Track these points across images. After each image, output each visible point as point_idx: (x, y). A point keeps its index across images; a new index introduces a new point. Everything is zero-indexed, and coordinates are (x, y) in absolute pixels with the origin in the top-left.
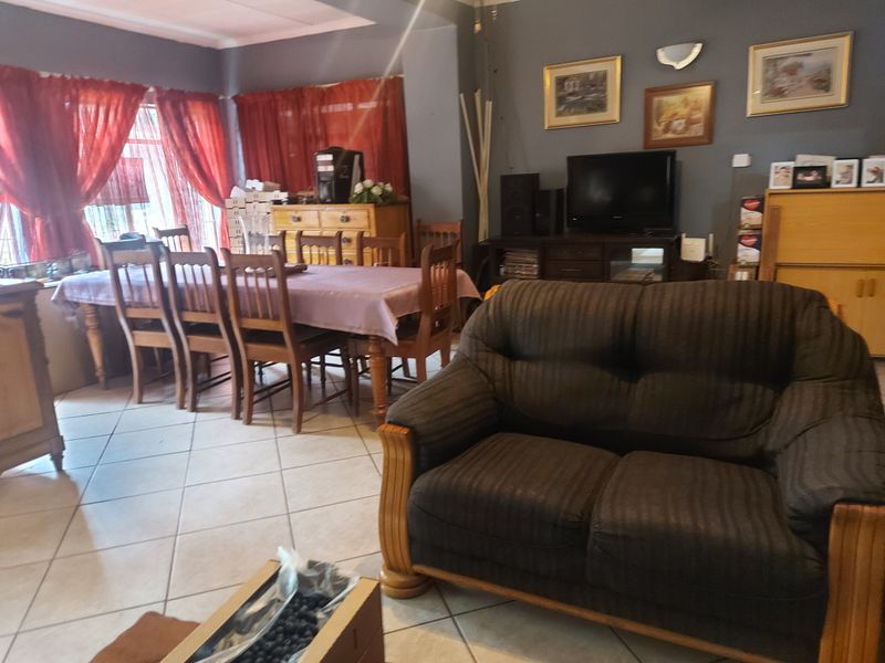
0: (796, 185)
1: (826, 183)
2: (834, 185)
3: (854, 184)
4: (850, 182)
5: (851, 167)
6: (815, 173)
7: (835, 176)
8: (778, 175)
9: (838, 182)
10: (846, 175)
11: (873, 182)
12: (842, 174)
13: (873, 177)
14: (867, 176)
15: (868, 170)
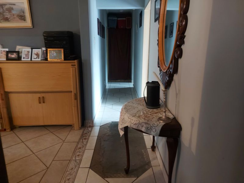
0: (8, 59)
1: (19, 58)
2: (22, 59)
3: (29, 59)
4: (28, 58)
5: (28, 52)
6: (15, 54)
7: (23, 55)
8: (2, 54)
9: (24, 58)
10: (27, 55)
11: (36, 58)
12: (25, 55)
13: (36, 57)
14: (34, 56)
15: (34, 54)
